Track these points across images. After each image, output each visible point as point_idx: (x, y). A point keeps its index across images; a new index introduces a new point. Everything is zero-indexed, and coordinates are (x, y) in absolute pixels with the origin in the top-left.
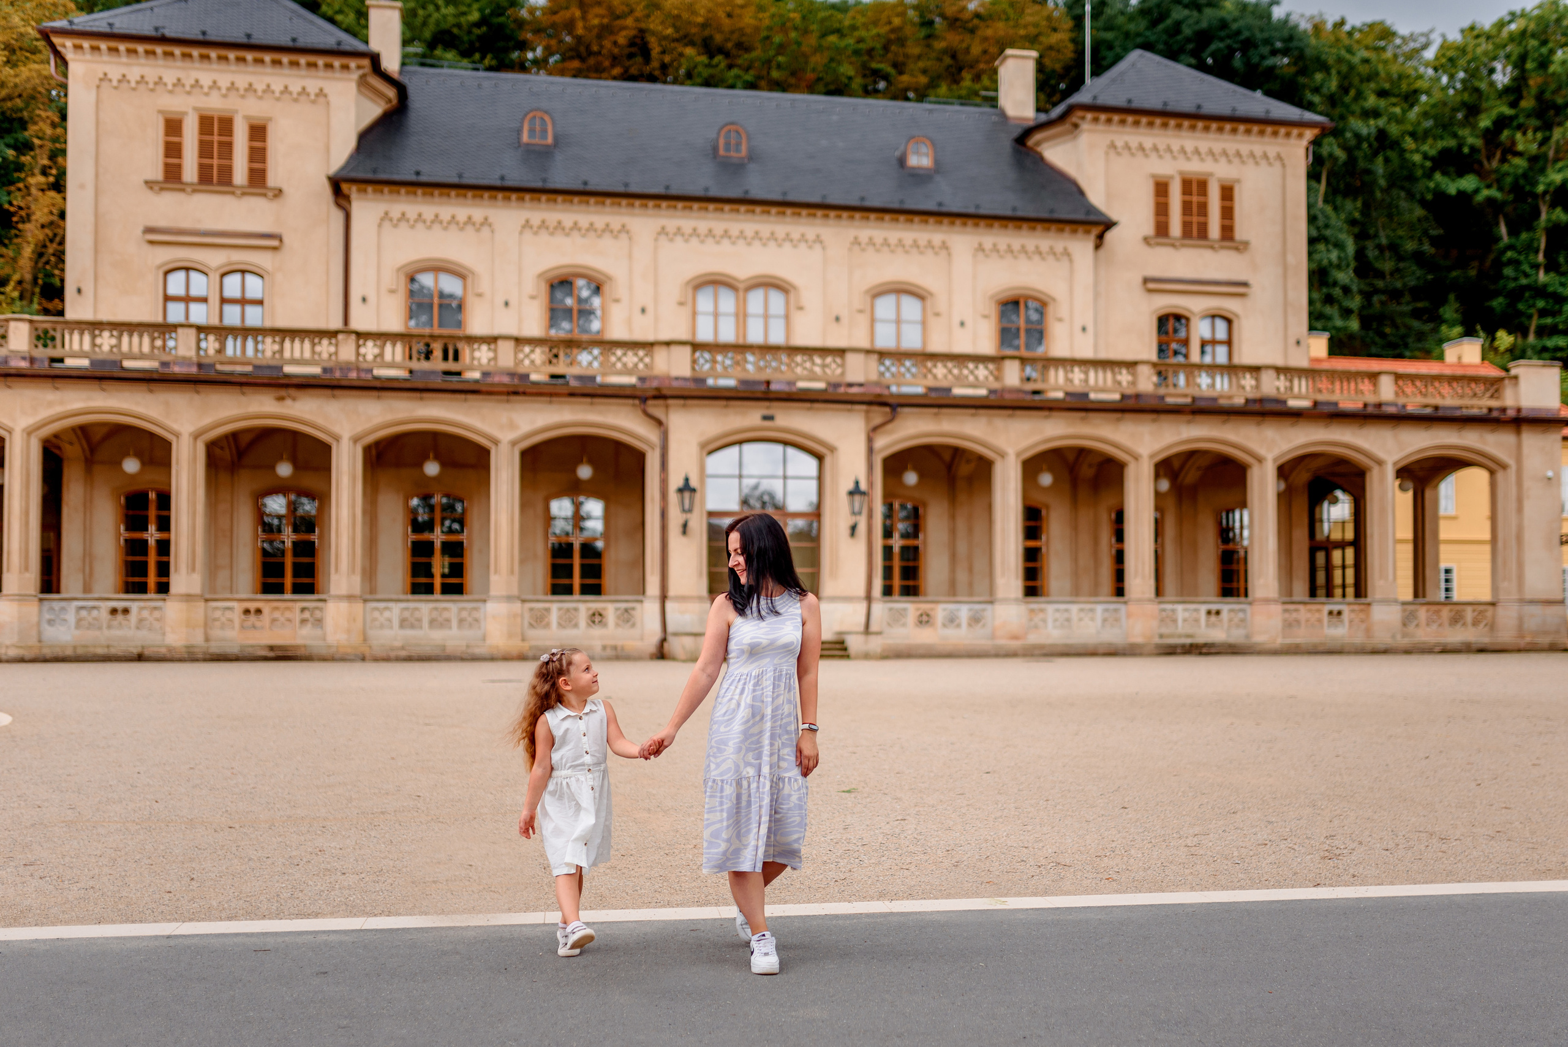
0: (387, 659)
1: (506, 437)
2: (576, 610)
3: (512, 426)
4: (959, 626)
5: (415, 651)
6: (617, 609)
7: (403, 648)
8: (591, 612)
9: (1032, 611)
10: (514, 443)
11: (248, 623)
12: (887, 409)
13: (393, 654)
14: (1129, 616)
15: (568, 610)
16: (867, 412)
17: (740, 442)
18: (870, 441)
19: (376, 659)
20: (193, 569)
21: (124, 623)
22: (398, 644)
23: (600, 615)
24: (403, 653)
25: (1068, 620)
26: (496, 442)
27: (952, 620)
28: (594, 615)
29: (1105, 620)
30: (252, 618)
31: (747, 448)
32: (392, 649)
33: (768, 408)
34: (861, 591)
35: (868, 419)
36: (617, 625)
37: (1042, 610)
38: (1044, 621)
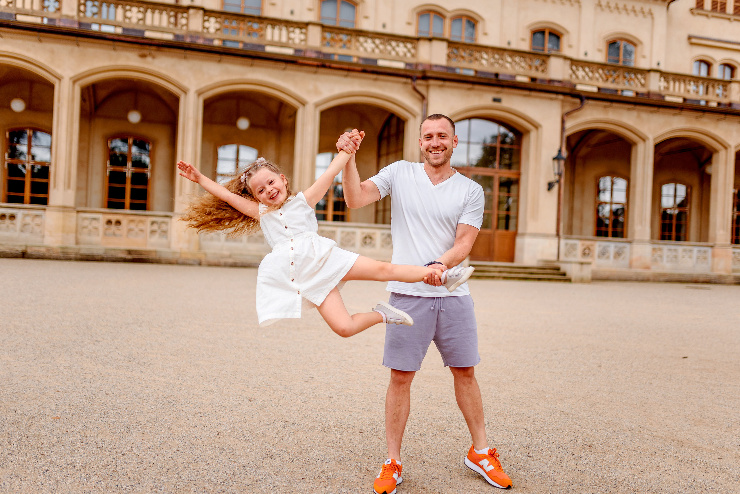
0: (217, 265)
1: (312, 99)
2: (354, 233)
3: (317, 92)
4: (608, 258)
5: (239, 260)
6: (383, 234)
7: (230, 256)
8: (364, 236)
9: (654, 249)
10: (317, 105)
11: (109, 232)
12: (578, 101)
13: (223, 261)
14: (713, 256)
15: (348, 233)
16: (563, 101)
17: (470, 118)
18: (563, 122)
19: (210, 265)
20: (69, 187)
21: (11, 226)
22: (226, 253)
23: (371, 238)
24: (230, 261)
25: (676, 257)
26: (303, 104)
27: (603, 253)
28: (366, 238)
29: (698, 258)
30: (113, 227)
31: (474, 122)
32: (222, 257)
33: (498, 92)
34: (553, 231)
35: (563, 107)
36: (382, 246)
37: (660, 249)
38: (661, 257)
